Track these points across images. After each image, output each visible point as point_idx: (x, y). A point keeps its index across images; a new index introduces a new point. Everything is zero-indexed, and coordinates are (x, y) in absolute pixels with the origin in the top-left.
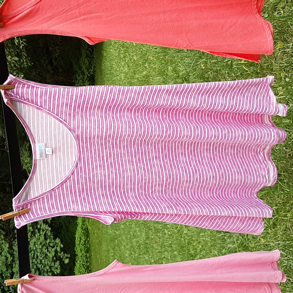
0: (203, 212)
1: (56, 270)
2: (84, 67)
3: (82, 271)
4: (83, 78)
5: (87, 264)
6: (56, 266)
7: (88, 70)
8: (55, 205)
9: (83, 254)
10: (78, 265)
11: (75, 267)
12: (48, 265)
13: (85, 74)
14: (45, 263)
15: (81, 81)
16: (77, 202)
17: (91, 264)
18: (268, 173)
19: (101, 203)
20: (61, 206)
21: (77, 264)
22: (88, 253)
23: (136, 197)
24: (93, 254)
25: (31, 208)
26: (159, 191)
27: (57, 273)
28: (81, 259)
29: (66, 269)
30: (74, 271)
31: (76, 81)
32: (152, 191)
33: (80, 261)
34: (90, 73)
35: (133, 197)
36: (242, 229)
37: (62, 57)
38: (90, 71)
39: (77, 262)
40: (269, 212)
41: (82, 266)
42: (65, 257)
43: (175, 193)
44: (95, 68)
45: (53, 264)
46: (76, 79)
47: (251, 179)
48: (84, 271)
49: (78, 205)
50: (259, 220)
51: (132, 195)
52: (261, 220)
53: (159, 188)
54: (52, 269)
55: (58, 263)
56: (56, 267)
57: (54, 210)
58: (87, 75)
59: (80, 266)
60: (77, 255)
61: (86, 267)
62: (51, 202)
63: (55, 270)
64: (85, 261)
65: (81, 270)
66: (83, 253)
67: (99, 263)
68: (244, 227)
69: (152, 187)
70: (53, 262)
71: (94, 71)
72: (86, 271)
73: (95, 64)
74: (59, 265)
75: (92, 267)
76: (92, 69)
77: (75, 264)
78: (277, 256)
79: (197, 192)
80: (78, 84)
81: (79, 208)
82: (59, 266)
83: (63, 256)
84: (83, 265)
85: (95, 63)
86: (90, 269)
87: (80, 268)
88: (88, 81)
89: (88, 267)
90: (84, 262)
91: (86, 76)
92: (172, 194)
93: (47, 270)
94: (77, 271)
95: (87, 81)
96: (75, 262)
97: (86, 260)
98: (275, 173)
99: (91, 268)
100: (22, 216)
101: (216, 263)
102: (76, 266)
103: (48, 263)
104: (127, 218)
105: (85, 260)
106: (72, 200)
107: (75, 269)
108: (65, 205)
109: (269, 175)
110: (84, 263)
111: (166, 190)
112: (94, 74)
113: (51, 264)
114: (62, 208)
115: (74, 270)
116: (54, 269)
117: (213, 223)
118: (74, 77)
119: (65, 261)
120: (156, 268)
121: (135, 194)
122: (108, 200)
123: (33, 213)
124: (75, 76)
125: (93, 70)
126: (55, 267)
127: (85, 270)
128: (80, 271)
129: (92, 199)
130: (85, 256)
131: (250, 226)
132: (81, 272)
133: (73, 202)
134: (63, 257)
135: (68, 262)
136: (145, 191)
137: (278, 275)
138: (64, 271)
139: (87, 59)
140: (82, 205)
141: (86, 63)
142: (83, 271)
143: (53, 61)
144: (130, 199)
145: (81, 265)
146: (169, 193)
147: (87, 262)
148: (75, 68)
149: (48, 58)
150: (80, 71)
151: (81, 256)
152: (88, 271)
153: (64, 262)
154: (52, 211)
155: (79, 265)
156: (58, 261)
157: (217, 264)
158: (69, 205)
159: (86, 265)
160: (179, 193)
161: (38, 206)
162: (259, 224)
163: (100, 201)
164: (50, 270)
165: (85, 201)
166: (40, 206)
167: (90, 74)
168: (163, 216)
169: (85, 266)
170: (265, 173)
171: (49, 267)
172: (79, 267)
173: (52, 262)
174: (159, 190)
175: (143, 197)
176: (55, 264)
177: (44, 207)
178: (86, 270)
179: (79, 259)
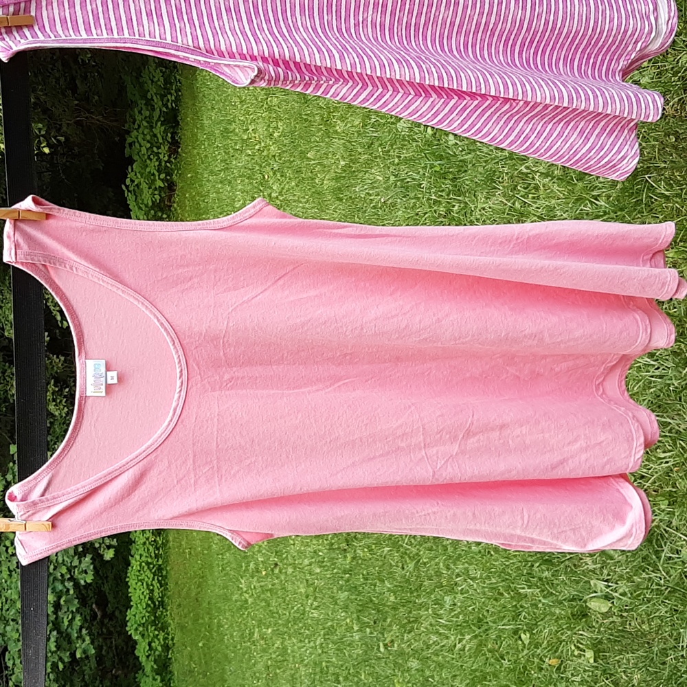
0: (487, 83)
1: (84, 575)
2: (153, 90)
3: (146, 579)
4: (151, 117)
5: (158, 561)
6: (83, 566)
7: (162, 97)
8: (101, 15)
9: (147, 539)
10: (135, 564)
11: (130, 568)
12: (64, 565)
13: (156, 106)
14: (57, 559)
15: (145, 124)
16: (160, 16)
17: (166, 561)
18: (655, 9)
19: (222, 29)
20: (118, 20)
21: (133, 561)
22: (159, 536)
23: (315, 30)
24: (171, 539)
25: (39, 18)
26: (374, 25)
27: (85, 581)
28: (144, 550)
29: (107, 577)
30: (127, 580)
31: (132, 125)
32: (356, 22)
33: (141, 555)
34: (167, 104)
35: (306, 29)
36: (585, 155)
37: (98, 72)
38: (168, 100)
39: (134, 559)
40: (654, 101)
41: (146, 568)
42: (107, 546)
43: (417, 39)
44: (180, 93)
45: (76, 562)
46: (132, 120)
47: (611, 21)
48: (151, 579)
49: (164, 24)
50: (628, 137)
51: (304, 22)
52: (631, 139)
53: (375, 14)
54: (74, 572)
55: (88, 558)
56: (84, 569)
57: (99, 31)
58: (160, 110)
59: (140, 565)
60: (134, 542)
61: (155, 568)
62: (91, 5)
63: (80, 576)
64: (153, 555)
65: (143, 575)
66: (147, 536)
67: (186, 558)
68: (589, 151)
69: (357, 10)
70: (76, 557)
71: (178, 100)
72: (156, 578)
73: (180, 83)
74: (91, 564)
75: (168, 568)
76: (171, 94)
77: (128, 564)
78: (666, 231)
79: (474, 46)
80: (138, 132)
81: (165, 33)
82: (92, 567)
83: (100, 543)
84: (148, 564)
85: (179, 80)
86: (164, 573)
87: (142, 572)
88: (162, 125)
89: (160, 569)
90: (151, 556)
91: (157, 113)
92: (408, 39)
93: (62, 575)
94: (134, 577)
95: (159, 124)
96: (130, 557)
97: (155, 553)
98: (672, 14)
99: (166, 569)
100: (15, 33)
101: (515, 237)
102: (132, 567)
103: (66, 558)
104: (290, 78)
105: (153, 552)
106: (148, 11)
107: (129, 575)
108: (129, 20)
109: (657, 15)
110: (149, 560)
111: (394, 26)
112: (176, 106)
113: (71, 563)
114: (120, 30)
115: (126, 577)
116: (79, 573)
117: (512, 130)
118: (128, 117)
119: (105, 555)
120: (362, 232)
121: (312, 21)
122: (240, 23)
123: (42, 28)
124: (132, 113)
125: (173, 98)
126: (81, 570)
127: (152, 576)
128: (140, 578)
129: (200, 16)
130: (153, 543)
131: (605, 149)
132: (144, 579)
133: (149, 15)
134: (100, 547)
135: (112, 556)
136: (339, 19)
137: (667, 277)
138: (103, 584)
139: (161, 71)
140: (172, 25)
141: (159, 80)
142: (149, 579)
143: (77, 82)
144: (299, 33)
145: (143, 564)
146: (400, 34)
147: (157, 556)
148: (132, 92)
149: (67, 74)
150: (144, 102)
151: (145, 543)
152: (160, 578)
153: (102, 556)
154: (94, 31)
155: (138, 563)
156: (87, 555)
157: (517, 239)
158: (140, 21)
159: (155, 563)
160: (425, 39)
161: (58, 11)
162: (627, 147)
163: (221, 24)
164: (69, 576)
165: (180, 18)
166: (63, 14)
167: (167, 108)
168: (384, 93)
169: (152, 566)
170: (647, 8)
171: (67, 569)
172: (139, 568)
173: (73, 557)
174: (374, 21)
175: (333, 34)
176: (80, 562)
177: (74, 18)
178: (154, 576)
179: (137, 550)
